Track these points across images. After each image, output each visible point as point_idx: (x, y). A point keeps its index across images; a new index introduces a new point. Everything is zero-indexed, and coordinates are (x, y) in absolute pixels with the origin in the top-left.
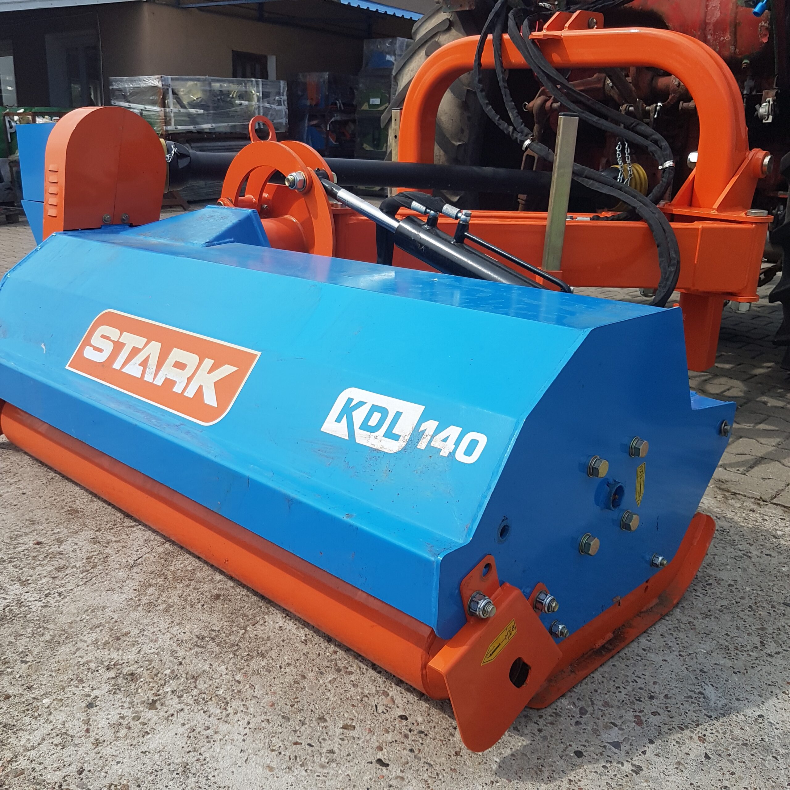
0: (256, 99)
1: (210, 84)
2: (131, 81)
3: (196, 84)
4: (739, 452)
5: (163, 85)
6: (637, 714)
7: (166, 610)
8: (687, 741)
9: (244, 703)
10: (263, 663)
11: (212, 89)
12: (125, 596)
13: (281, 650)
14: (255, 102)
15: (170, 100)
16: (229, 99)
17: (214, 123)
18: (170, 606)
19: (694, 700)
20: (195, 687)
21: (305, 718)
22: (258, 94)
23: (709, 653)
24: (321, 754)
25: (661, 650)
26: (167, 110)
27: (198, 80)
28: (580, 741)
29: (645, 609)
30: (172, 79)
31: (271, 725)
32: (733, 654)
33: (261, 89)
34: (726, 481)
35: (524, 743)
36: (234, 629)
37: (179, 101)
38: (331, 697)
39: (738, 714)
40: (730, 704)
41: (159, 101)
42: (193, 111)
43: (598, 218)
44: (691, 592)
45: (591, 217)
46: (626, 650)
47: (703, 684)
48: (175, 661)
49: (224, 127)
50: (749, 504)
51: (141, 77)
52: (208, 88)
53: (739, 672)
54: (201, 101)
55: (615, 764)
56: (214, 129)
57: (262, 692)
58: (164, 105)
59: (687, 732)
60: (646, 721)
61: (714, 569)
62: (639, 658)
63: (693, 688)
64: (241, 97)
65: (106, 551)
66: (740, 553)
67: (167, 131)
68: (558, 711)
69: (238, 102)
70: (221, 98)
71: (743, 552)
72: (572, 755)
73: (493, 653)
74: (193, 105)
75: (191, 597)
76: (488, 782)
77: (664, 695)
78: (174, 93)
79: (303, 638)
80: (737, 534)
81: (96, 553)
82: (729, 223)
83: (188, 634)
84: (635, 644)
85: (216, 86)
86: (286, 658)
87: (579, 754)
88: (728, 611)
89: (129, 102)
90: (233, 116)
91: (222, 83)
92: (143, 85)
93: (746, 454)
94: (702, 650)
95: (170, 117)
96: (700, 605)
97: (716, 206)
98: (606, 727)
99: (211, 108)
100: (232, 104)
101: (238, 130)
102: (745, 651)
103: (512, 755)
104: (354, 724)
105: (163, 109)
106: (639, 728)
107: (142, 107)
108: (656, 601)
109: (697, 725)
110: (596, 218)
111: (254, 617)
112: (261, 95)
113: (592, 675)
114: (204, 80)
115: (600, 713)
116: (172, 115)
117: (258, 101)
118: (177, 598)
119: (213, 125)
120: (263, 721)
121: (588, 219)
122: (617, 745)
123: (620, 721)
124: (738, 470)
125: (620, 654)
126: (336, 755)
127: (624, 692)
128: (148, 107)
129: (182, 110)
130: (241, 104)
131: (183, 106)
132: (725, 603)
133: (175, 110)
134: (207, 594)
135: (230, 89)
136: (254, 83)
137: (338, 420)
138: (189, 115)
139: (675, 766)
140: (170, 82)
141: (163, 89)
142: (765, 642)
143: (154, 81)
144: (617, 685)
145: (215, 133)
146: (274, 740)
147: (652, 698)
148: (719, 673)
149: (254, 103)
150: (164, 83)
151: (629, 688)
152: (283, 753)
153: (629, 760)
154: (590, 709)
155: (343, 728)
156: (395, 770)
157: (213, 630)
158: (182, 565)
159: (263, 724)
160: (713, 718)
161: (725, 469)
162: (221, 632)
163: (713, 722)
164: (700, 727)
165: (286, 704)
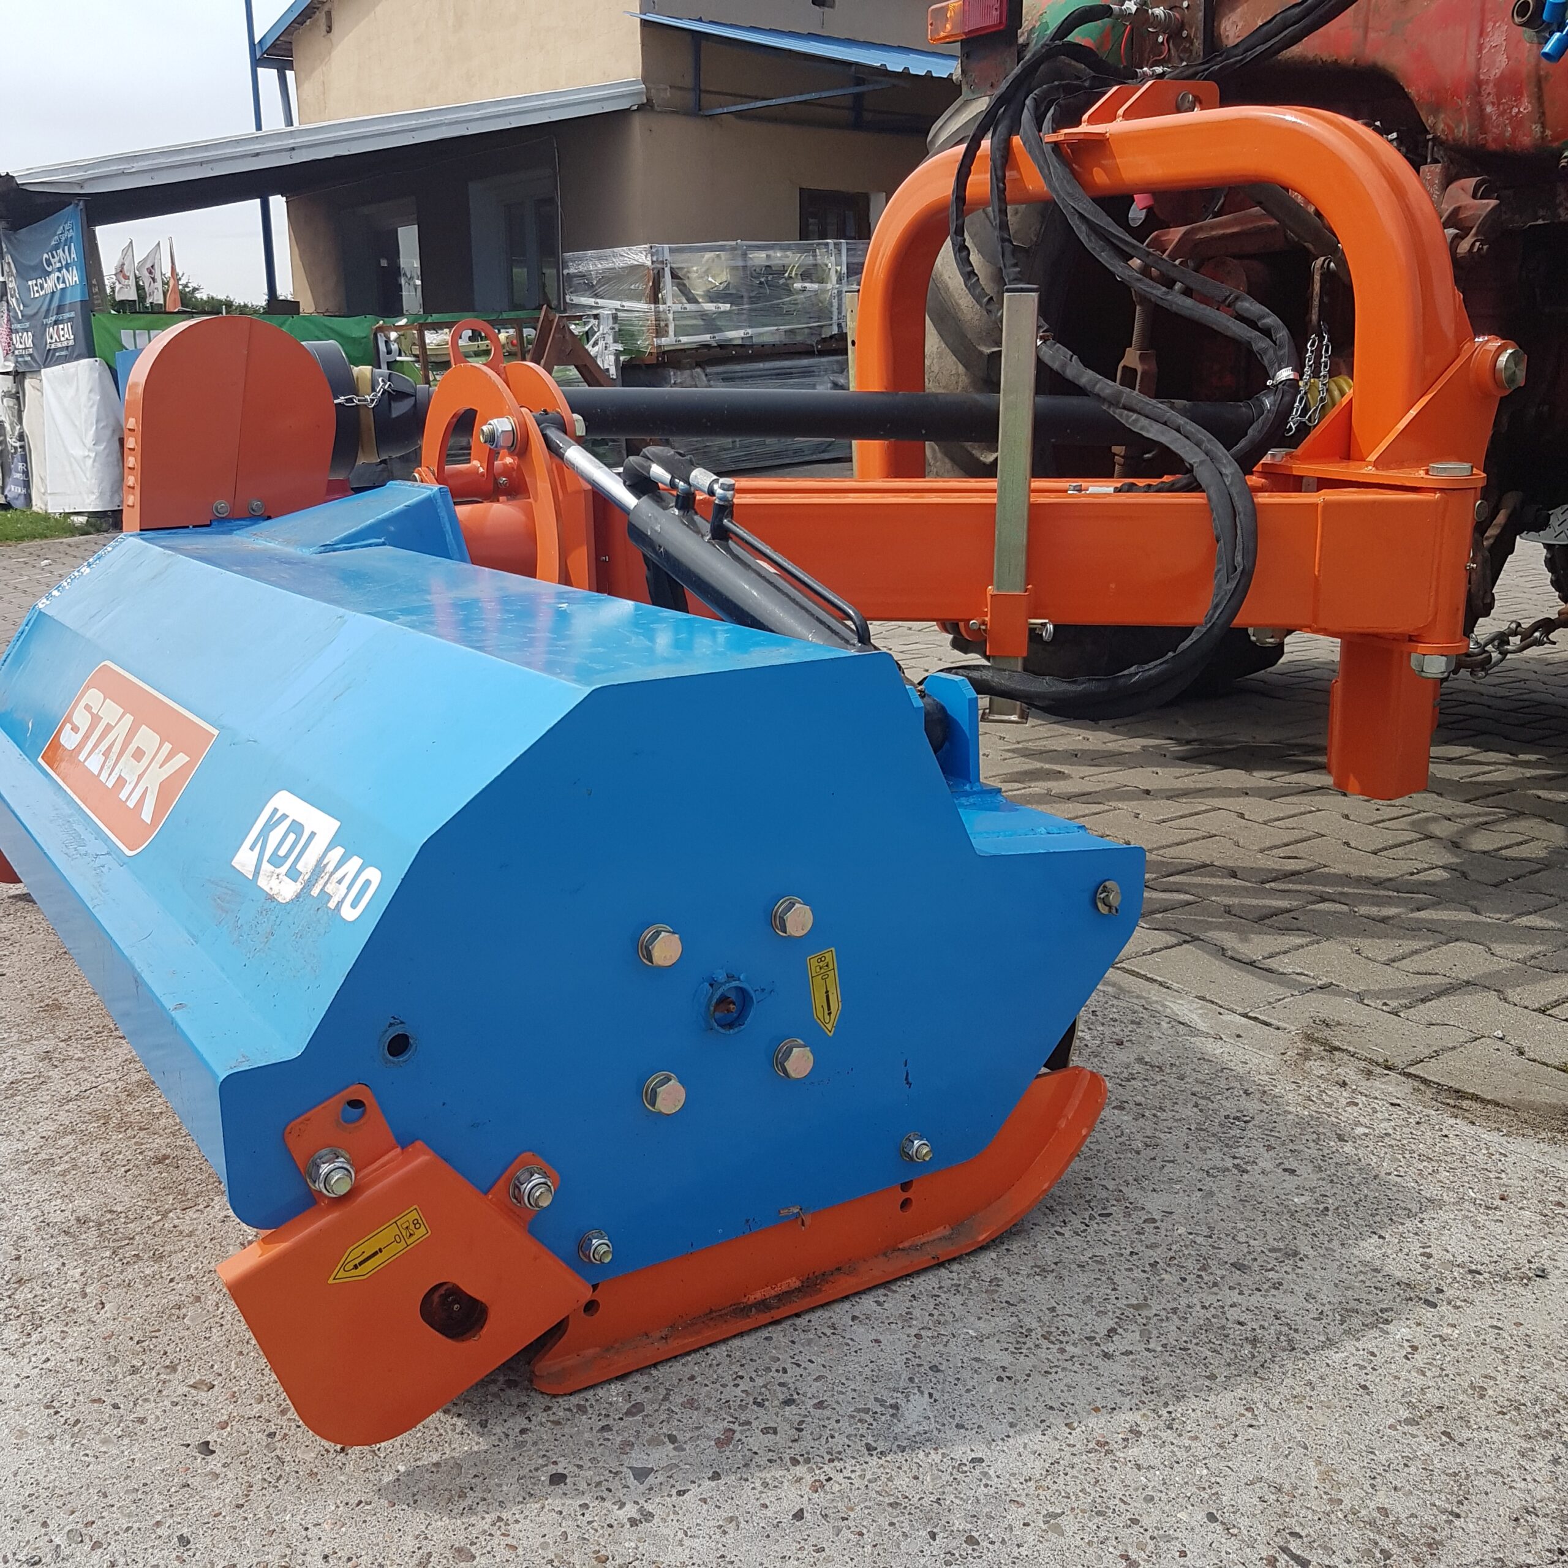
0: (834, 278)
1: (745, 255)
2: (600, 259)
3: (718, 256)
4: (1422, 969)
5: (653, 262)
6: (736, 1427)
7: (64, 1173)
8: (786, 1484)
9: (65, 1329)
10: (148, 1271)
11: (750, 263)
12: (20, 1146)
13: (196, 1253)
14: (832, 284)
15: (669, 288)
16: (782, 281)
17: (750, 327)
18: (75, 1167)
19: (867, 1417)
20: (9, 1297)
21: (144, 1364)
22: (839, 268)
23: (980, 1339)
24: (120, 1421)
25: (887, 1322)
26: (661, 307)
27: (722, 249)
28: (581, 1458)
29: (906, 1244)
30: (671, 250)
31: (80, 1367)
32: (1030, 1344)
33: (844, 258)
34: (1339, 1024)
35: (476, 1448)
36: (148, 1212)
37: (685, 292)
38: (215, 1338)
39: (932, 1452)
40: (935, 1432)
41: (648, 291)
42: (710, 307)
43: (1131, 488)
44: (1053, 1225)
45: (1119, 485)
46: (814, 1316)
47: (916, 1391)
48: (14, 1252)
49: (772, 333)
50: (1349, 1072)
51: (615, 250)
52: (740, 263)
53: (1009, 1378)
54: (727, 287)
55: (608, 1504)
56: (751, 337)
57: (108, 1315)
58: (655, 300)
59: (800, 1470)
60: (739, 1440)
61: (1143, 1189)
62: (829, 1332)
63: (885, 1395)
64: (806, 276)
65: (50, 1073)
66: (1229, 1163)
67: (659, 346)
68: (588, 1404)
69: (798, 285)
70: (767, 281)
71: (1236, 1161)
72: (543, 1478)
73: (361, 1263)
74: (714, 296)
75: (121, 1157)
76: (354, 1501)
77: (816, 1401)
78: (674, 276)
79: (250, 1238)
80: (1260, 1127)
81: (31, 1076)
82: (1390, 492)
83: (67, 1213)
84: (847, 1305)
85: (759, 258)
86: (193, 1266)
87: (558, 1479)
88: (1097, 1267)
89: (596, 296)
90: (788, 313)
91: (771, 252)
92: (619, 263)
93: (1437, 974)
94: (971, 1332)
95: (667, 320)
96: (1049, 1251)
97: (1373, 457)
98: (655, 1442)
99: (745, 300)
100: (790, 291)
101: (799, 338)
102: (1061, 1342)
103: (437, 1465)
104: (215, 1383)
105: (653, 306)
106: (715, 1450)
107: (617, 304)
108: (942, 1231)
109: (831, 1461)
110: (1126, 487)
111: (197, 1197)
112: (844, 270)
113: (709, 1350)
114: (734, 249)
115: (664, 1417)
116: (671, 316)
117: (840, 280)
118: (97, 1155)
119: (750, 331)
120: (71, 1360)
121: (1111, 490)
122: (641, 1474)
123: (688, 1435)
124: (1385, 1004)
125: (798, 1321)
126: (143, 1427)
127: (744, 1385)
128: (628, 304)
129: (690, 307)
130: (804, 290)
131: (692, 300)
132: (1106, 1252)
133: (677, 307)
134: (150, 1153)
135: (785, 261)
136: (831, 247)
137: (252, 848)
138: (703, 315)
139: (721, 1523)
140: (667, 256)
141: (653, 269)
142: (1120, 1331)
143: (637, 256)
144: (740, 1374)
145: (751, 346)
146: (67, 1391)
147: (789, 1402)
148: (965, 1374)
149: (829, 286)
150: (655, 259)
151: (760, 1382)
152: (62, 1413)
153: (641, 1502)
154: (649, 1409)
155: (191, 1386)
156: (214, 1463)
157: (111, 1211)
158: (147, 1106)
159: (69, 1366)
160: (874, 1453)
161: (1361, 1001)
162: (123, 1215)
163: (868, 1459)
164: (836, 1463)
165: (131, 1338)
